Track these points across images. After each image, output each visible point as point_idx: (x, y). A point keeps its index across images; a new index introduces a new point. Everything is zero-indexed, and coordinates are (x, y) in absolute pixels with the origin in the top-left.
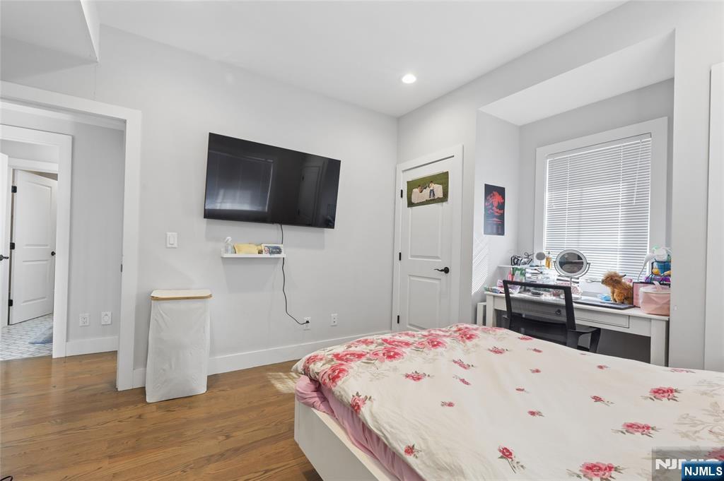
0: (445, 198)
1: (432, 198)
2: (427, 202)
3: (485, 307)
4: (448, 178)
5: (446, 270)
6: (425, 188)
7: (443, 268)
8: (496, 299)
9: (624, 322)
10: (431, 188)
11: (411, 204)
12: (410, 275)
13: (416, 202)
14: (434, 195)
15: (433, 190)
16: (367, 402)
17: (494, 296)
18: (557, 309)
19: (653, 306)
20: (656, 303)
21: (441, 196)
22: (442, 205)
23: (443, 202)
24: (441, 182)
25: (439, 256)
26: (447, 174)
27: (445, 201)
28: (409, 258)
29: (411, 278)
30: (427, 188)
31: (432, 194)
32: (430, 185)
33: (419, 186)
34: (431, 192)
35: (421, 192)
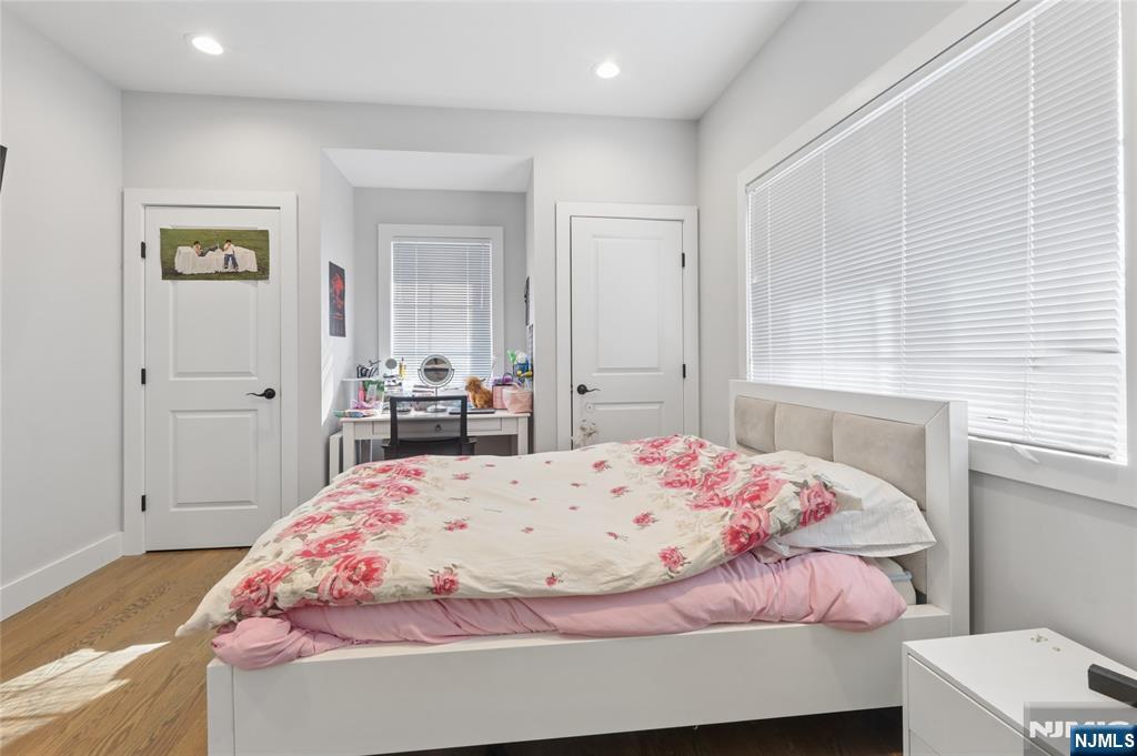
0: (262, 272)
1: (230, 269)
2: (218, 276)
3: (341, 440)
4: (268, 241)
5: (269, 394)
6: (213, 250)
7: (263, 392)
8: (357, 426)
9: (496, 425)
10: (230, 252)
11: (170, 273)
12: (173, 411)
13: (188, 272)
14: (235, 264)
15: (233, 257)
16: (455, 571)
17: (355, 422)
18: (436, 424)
19: (519, 405)
20: (521, 402)
21: (253, 268)
22: (256, 286)
23: (258, 279)
24: (252, 245)
25: (251, 370)
26: (265, 233)
27: (262, 279)
28: (172, 379)
29: (179, 416)
30: (219, 250)
31: (230, 262)
32: (226, 245)
33: (197, 243)
34: (227, 258)
35: (202, 255)
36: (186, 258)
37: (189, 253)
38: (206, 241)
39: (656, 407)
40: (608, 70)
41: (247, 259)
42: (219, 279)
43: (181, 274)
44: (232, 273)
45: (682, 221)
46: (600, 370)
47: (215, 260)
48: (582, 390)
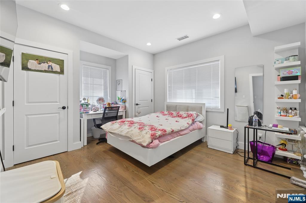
0: (62, 72)
1: (50, 70)
2: (45, 71)
4: (64, 63)
5: (64, 108)
6: (44, 63)
7: (62, 107)
8: (88, 115)
10: (50, 64)
11: (26, 68)
12: (26, 115)
13: (33, 69)
14: (52, 69)
19: (123, 108)
21: (59, 70)
22: (59, 76)
23: (60, 74)
24: (58, 63)
25: (57, 101)
26: (63, 61)
27: (61, 74)
28: (26, 104)
29: (29, 117)
30: (46, 63)
31: (50, 67)
32: (49, 62)
33: (37, 60)
34: (49, 66)
35: (39, 64)
36: (32, 64)
37: (34, 63)
38: (40, 60)
39: (148, 107)
40: (149, 44)
41: (57, 68)
42: (45, 72)
43: (30, 69)
44: (50, 71)
45: (152, 73)
46: (140, 100)
47: (45, 66)
48: (137, 104)
